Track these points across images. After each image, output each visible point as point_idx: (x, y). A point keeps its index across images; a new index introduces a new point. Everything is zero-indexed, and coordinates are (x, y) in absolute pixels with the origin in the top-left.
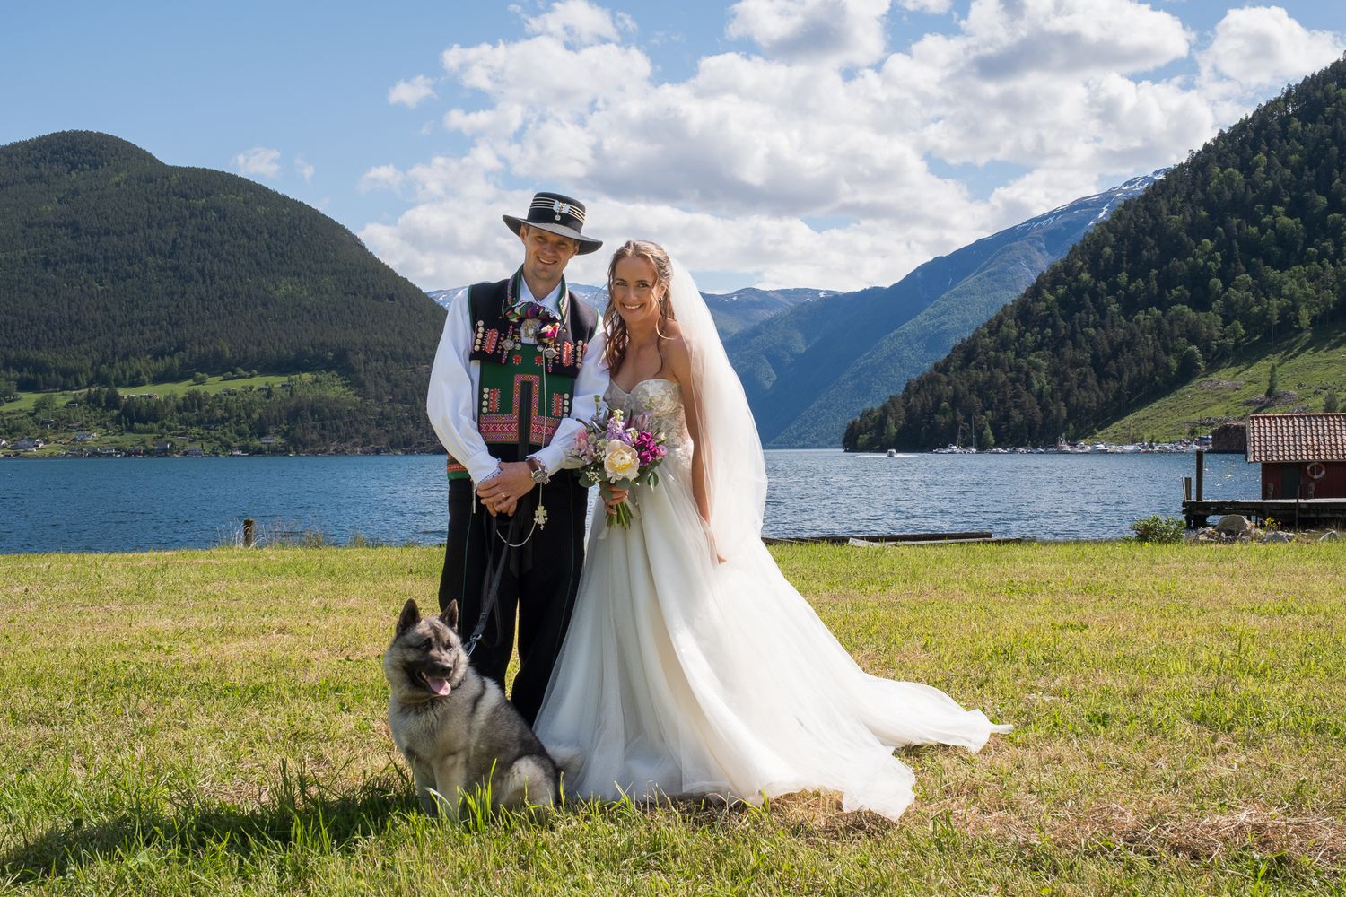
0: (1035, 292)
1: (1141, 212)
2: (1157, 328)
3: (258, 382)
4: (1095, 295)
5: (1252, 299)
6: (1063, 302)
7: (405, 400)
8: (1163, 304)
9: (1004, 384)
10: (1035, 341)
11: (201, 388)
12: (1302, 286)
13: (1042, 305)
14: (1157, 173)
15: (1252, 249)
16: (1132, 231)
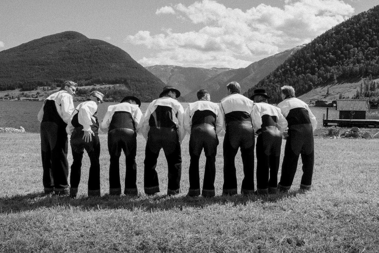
0: (277, 70)
1: (301, 53)
2: (303, 79)
3: (108, 86)
4: (290, 71)
5: (324, 73)
6: (283, 72)
7: (139, 91)
8: (305, 73)
9: (270, 90)
10: (277, 80)
11: (95, 87)
12: (335, 70)
13: (279, 73)
14: (303, 45)
15: (325, 61)
16: (299, 57)
